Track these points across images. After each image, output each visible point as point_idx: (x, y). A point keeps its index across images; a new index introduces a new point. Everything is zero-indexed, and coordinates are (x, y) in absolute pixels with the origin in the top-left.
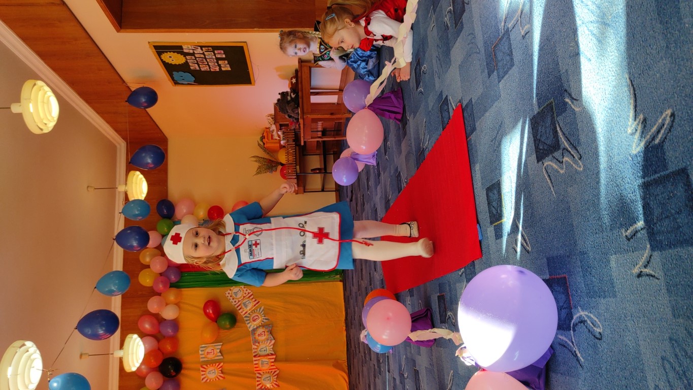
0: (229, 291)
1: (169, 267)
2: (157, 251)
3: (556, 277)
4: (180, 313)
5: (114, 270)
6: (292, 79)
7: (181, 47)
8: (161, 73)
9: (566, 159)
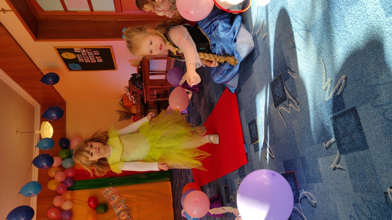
0: (103, 191)
1: (66, 178)
2: (59, 169)
3: (289, 172)
4: (73, 205)
5: (33, 180)
6: (138, 66)
7: (73, 49)
8: (61, 64)
9: (290, 105)
